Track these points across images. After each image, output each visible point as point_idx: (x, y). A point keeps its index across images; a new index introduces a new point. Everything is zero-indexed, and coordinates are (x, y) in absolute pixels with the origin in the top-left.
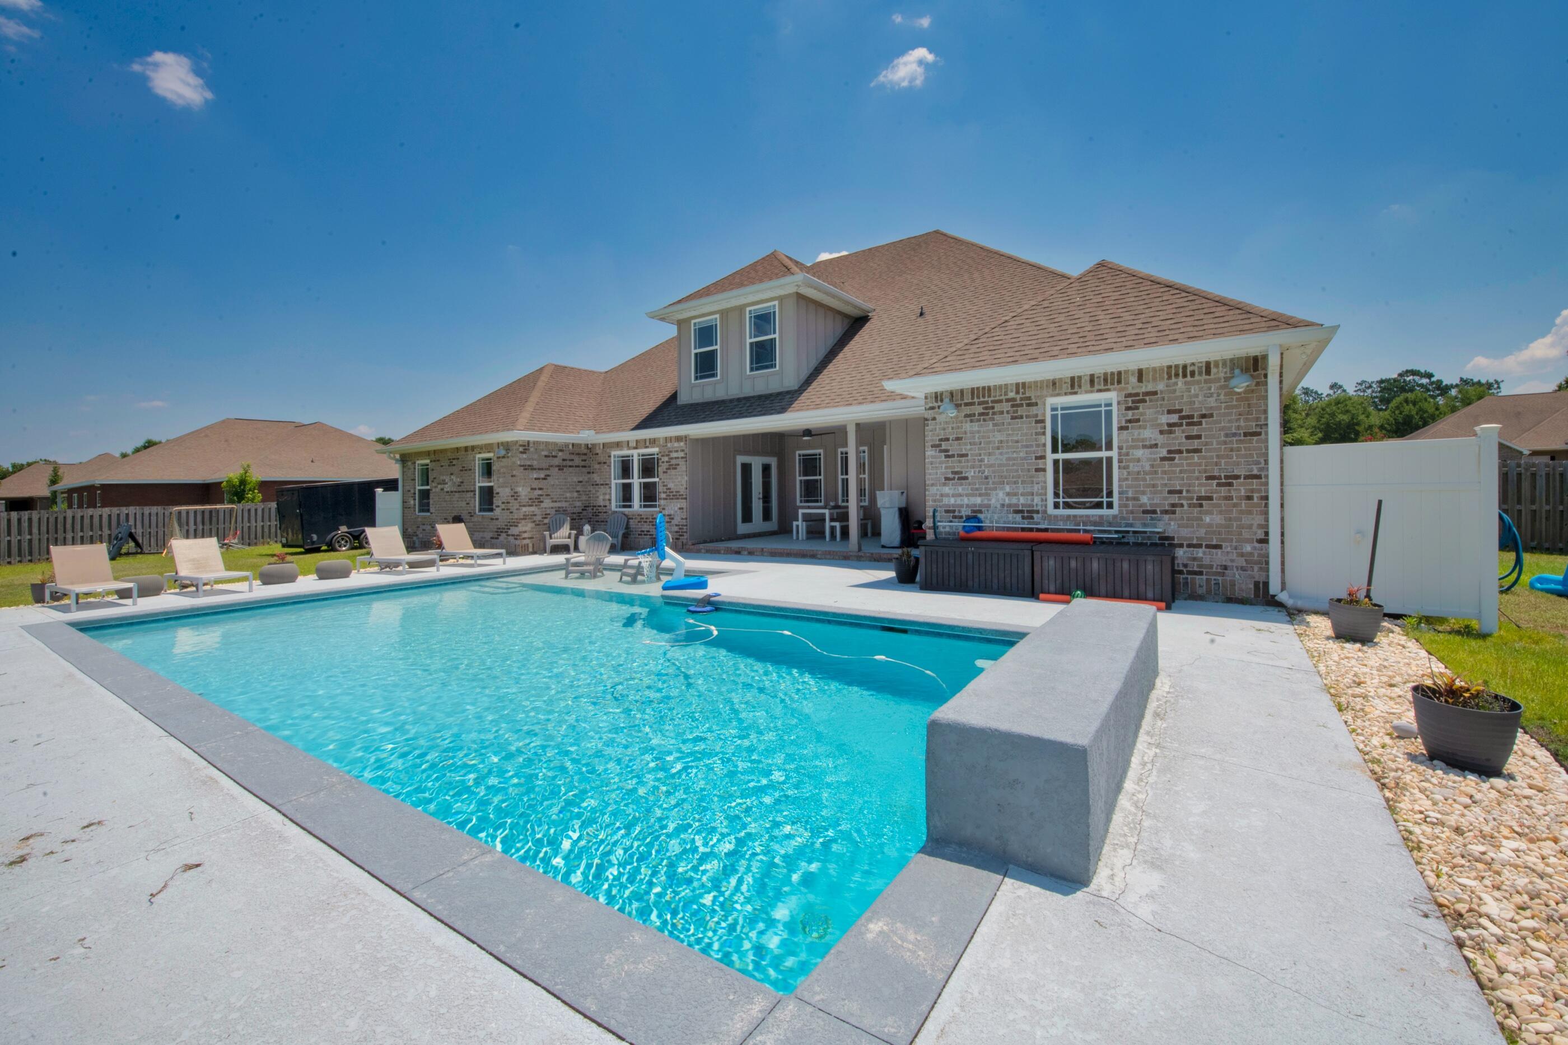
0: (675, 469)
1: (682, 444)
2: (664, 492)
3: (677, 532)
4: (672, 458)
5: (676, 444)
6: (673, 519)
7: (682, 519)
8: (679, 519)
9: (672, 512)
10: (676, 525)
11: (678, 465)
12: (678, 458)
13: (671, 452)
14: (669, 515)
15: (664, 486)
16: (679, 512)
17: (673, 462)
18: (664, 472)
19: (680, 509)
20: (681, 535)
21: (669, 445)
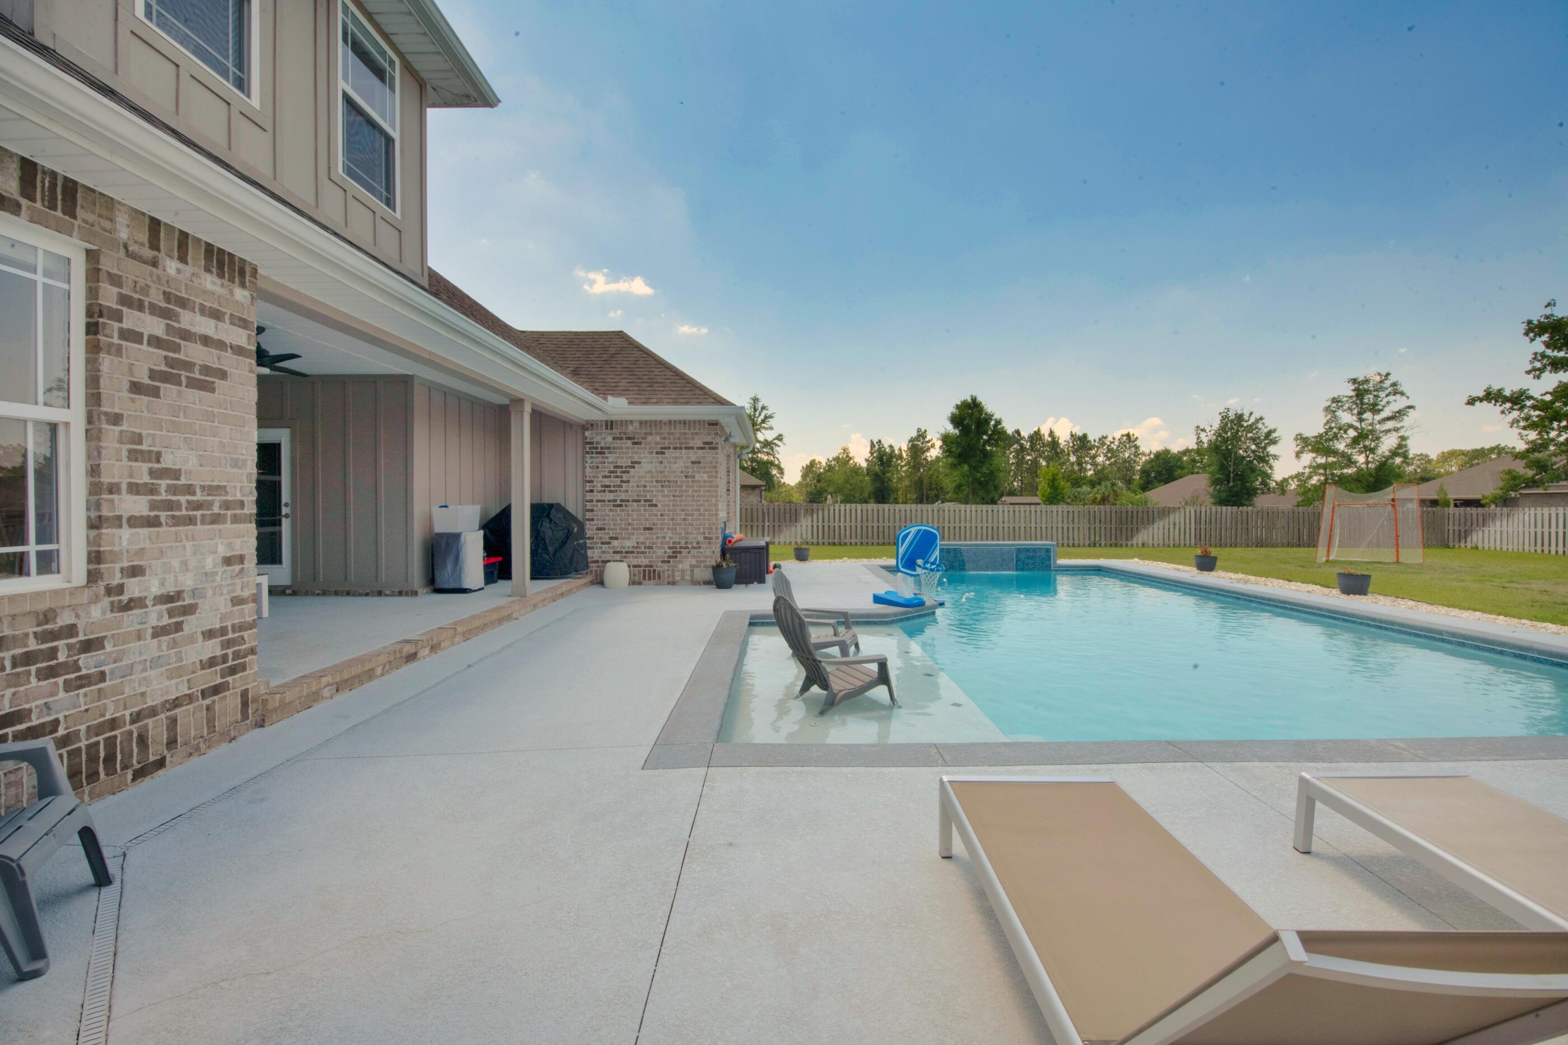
0: (208, 387)
1: (241, 294)
2: (135, 489)
3: (212, 662)
4: (187, 335)
5: (210, 282)
6: (190, 610)
7: (237, 601)
8: (223, 604)
9: (188, 582)
10: (209, 634)
11: (223, 375)
12: (221, 345)
13: (183, 303)
14: (167, 599)
15: (134, 455)
16: (223, 575)
17: (195, 353)
18: (136, 388)
19: (228, 561)
20: (233, 671)
21: (172, 266)
